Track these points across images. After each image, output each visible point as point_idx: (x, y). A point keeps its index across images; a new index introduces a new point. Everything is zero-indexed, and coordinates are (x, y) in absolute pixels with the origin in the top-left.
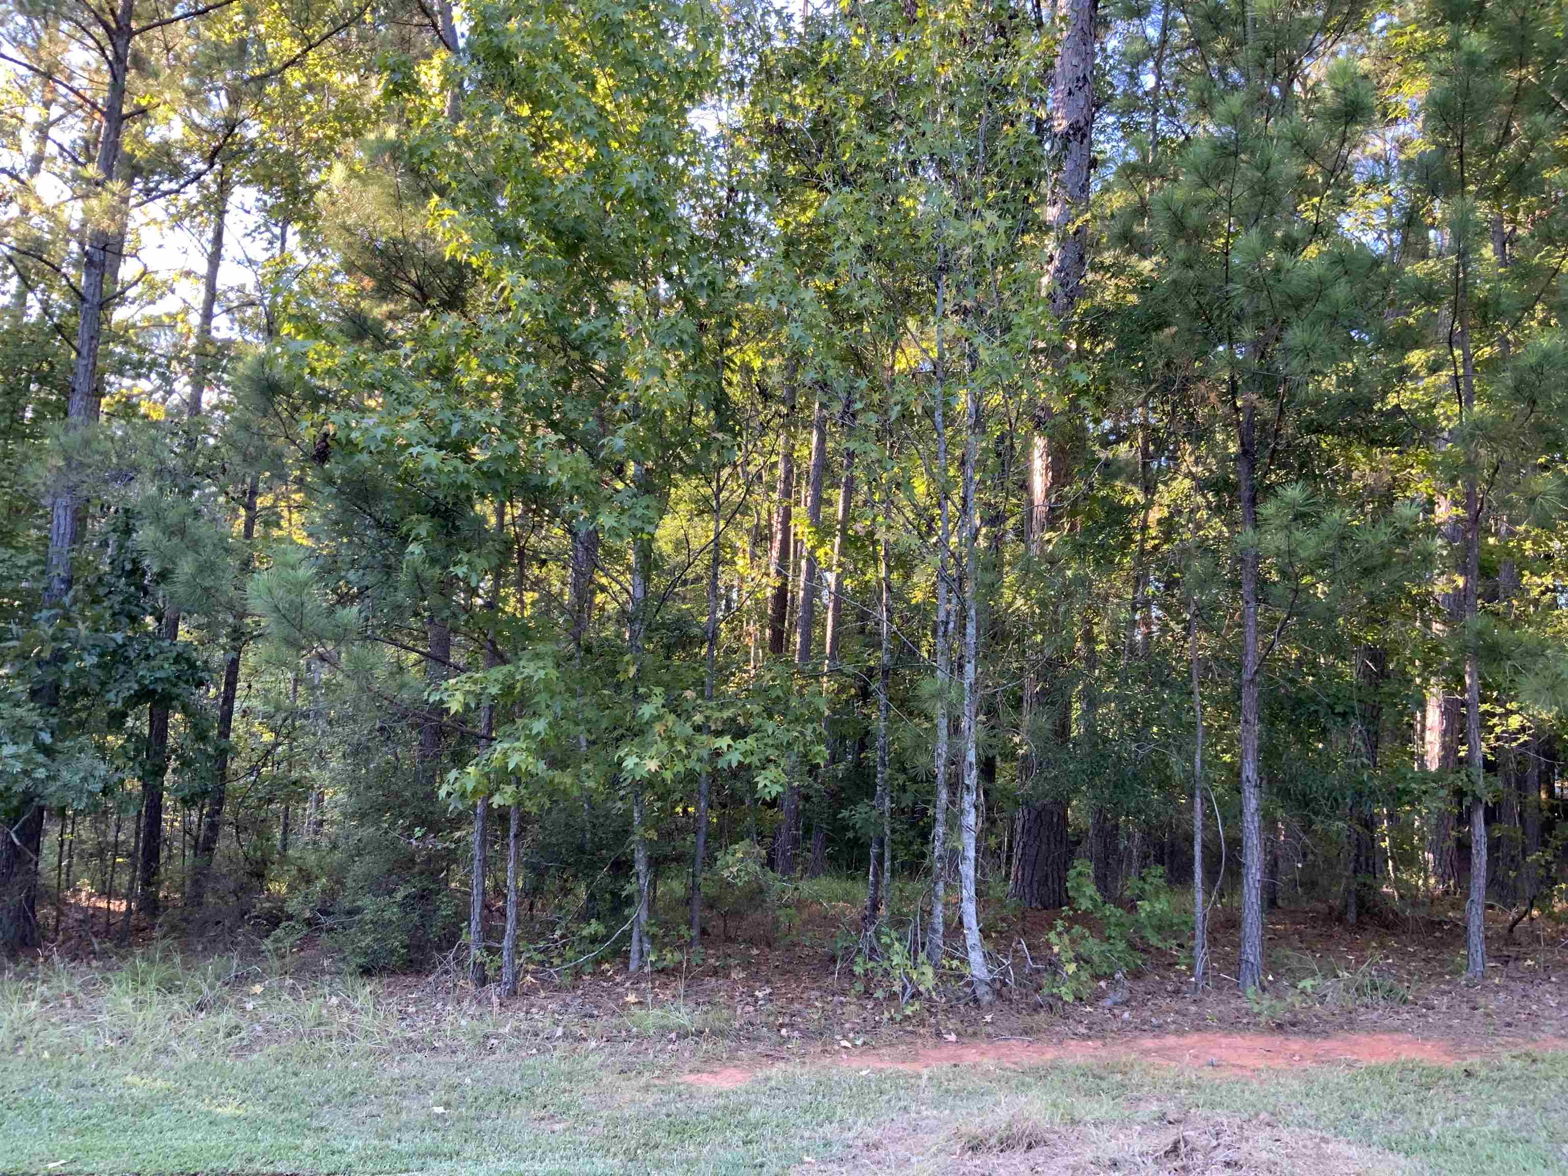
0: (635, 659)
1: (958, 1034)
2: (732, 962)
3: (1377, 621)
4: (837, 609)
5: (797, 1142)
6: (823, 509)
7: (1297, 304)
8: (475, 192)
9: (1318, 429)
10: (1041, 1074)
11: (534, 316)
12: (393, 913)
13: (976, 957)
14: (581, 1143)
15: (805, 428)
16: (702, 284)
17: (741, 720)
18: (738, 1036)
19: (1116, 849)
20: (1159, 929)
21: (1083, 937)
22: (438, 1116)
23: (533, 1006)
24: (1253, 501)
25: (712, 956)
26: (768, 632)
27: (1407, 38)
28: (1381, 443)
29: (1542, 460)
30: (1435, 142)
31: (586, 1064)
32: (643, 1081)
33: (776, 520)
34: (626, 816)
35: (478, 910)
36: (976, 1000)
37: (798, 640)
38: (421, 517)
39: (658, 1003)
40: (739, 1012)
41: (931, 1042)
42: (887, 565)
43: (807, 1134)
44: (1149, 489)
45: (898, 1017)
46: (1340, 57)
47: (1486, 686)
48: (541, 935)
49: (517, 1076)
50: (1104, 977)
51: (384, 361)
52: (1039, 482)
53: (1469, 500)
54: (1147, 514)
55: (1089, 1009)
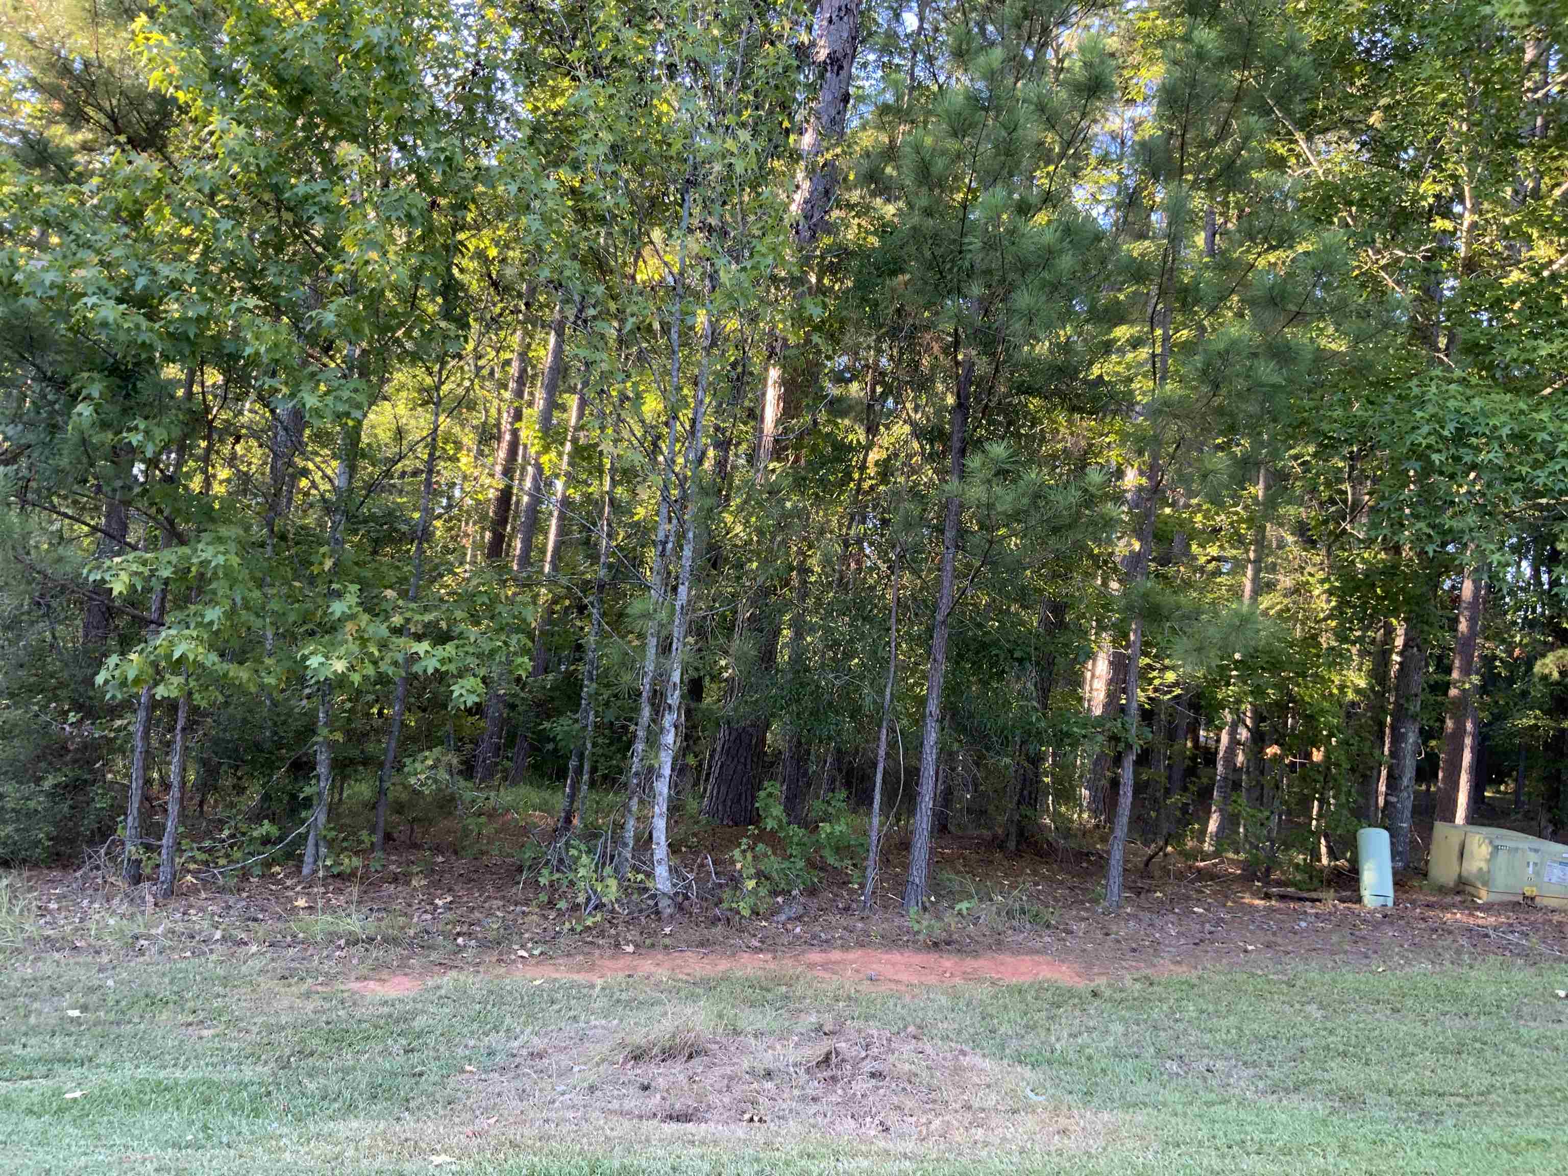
0: (333, 552)
1: (637, 946)
2: (415, 869)
3: (1059, 576)
4: (561, 517)
5: (460, 1051)
6: (556, 413)
7: (1024, 267)
8: (187, 20)
9: (1029, 391)
10: (709, 985)
11: (245, 167)
12: (39, 803)
13: (661, 871)
14: (230, 1050)
15: (543, 327)
16: (439, 159)
17: (443, 625)
18: (411, 945)
19: (806, 773)
20: (837, 850)
21: (766, 855)
22: (72, 1020)
23: (191, 906)
24: (963, 452)
25: (394, 863)
26: (488, 535)
27: (1148, 24)
28: (1081, 410)
29: (1219, 441)
30: (1162, 128)
31: (244, 969)
32: (304, 987)
33: (506, 418)
34: (312, 715)
35: (136, 805)
36: (657, 913)
37: (519, 546)
38: (95, 375)
39: (328, 908)
40: (415, 920)
41: (609, 952)
42: (612, 479)
43: (471, 1043)
44: (872, 430)
45: (579, 928)
46: (1093, 31)
47: (1147, 644)
48: (208, 834)
49: (167, 980)
50: (782, 892)
51: (64, 197)
52: (771, 412)
53: (1152, 471)
54: (866, 455)
55: (764, 923)
